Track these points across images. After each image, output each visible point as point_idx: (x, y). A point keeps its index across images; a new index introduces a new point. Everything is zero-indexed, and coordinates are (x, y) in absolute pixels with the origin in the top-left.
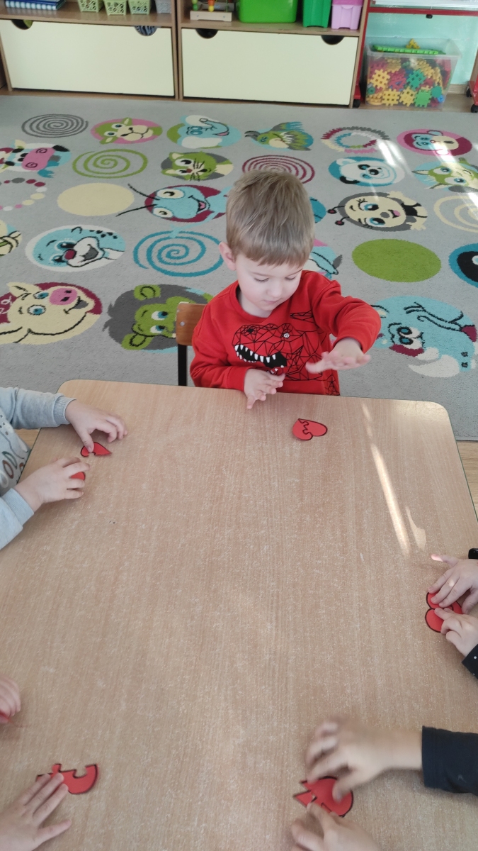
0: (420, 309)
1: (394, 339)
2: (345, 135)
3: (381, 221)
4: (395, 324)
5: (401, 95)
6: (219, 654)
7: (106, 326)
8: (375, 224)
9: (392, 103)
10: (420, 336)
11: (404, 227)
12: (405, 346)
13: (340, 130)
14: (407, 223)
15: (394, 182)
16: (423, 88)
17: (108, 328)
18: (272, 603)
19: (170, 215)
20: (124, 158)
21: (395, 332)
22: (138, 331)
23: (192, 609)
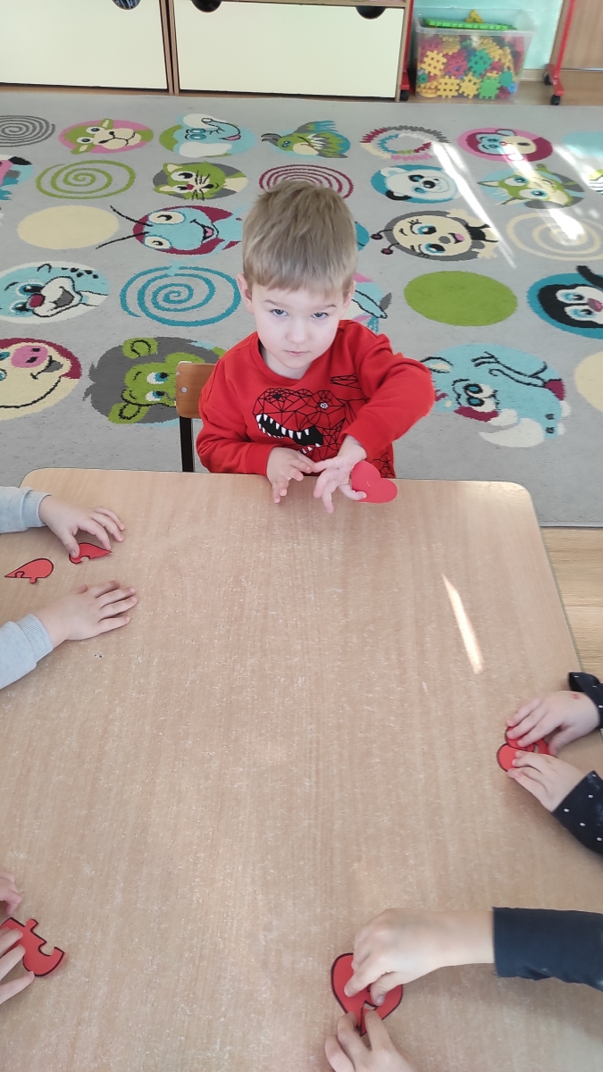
2: (390, 137)
3: (440, 248)
5: (462, 84)
6: (243, 823)
7: (87, 394)
8: (433, 252)
9: (450, 94)
11: (469, 255)
12: (473, 407)
13: (384, 130)
14: (474, 250)
15: (456, 197)
16: (489, 74)
17: (90, 396)
18: (310, 753)
19: (166, 246)
20: (103, 172)
22: (129, 399)
23: (206, 766)
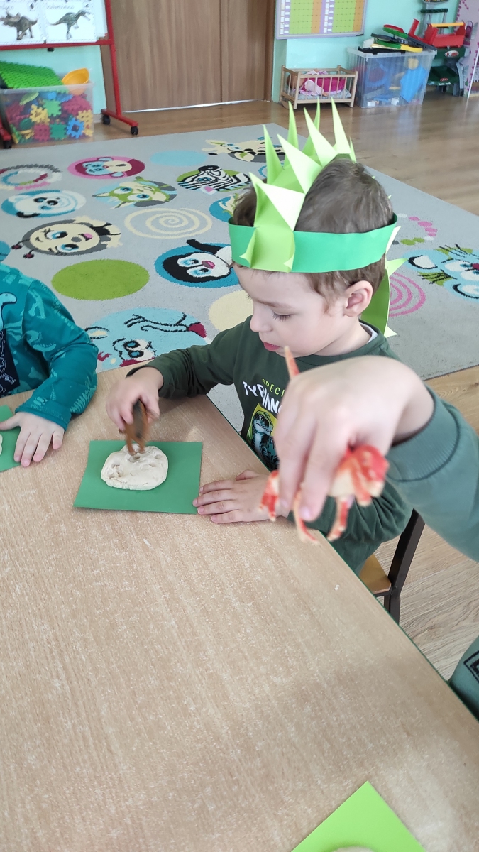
0: (141, 320)
1: (122, 356)
2: (11, 175)
3: (74, 247)
4: (119, 340)
8: (69, 250)
10: (150, 346)
11: (100, 247)
12: (136, 359)
14: (102, 243)
15: (78, 208)
21: (122, 349)
